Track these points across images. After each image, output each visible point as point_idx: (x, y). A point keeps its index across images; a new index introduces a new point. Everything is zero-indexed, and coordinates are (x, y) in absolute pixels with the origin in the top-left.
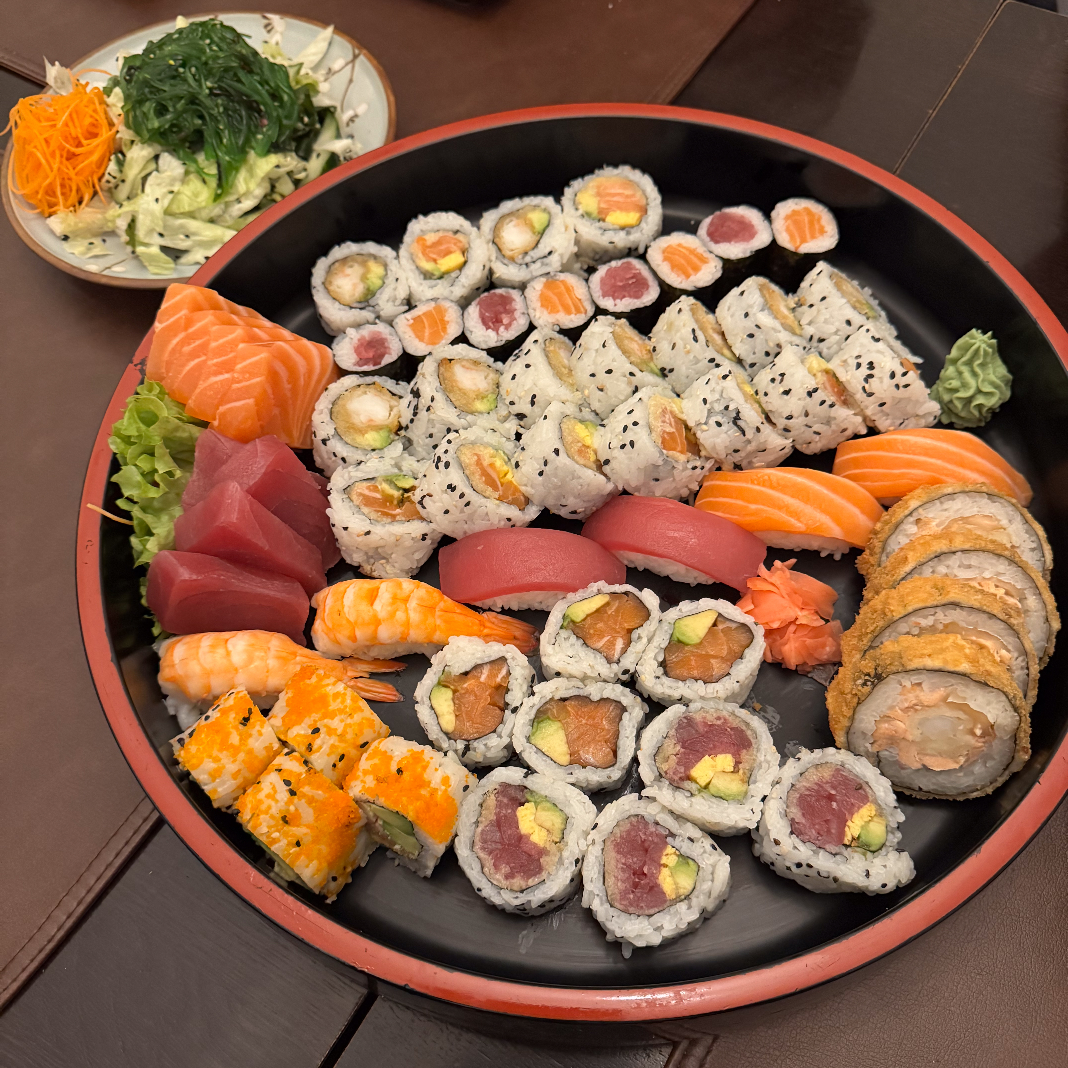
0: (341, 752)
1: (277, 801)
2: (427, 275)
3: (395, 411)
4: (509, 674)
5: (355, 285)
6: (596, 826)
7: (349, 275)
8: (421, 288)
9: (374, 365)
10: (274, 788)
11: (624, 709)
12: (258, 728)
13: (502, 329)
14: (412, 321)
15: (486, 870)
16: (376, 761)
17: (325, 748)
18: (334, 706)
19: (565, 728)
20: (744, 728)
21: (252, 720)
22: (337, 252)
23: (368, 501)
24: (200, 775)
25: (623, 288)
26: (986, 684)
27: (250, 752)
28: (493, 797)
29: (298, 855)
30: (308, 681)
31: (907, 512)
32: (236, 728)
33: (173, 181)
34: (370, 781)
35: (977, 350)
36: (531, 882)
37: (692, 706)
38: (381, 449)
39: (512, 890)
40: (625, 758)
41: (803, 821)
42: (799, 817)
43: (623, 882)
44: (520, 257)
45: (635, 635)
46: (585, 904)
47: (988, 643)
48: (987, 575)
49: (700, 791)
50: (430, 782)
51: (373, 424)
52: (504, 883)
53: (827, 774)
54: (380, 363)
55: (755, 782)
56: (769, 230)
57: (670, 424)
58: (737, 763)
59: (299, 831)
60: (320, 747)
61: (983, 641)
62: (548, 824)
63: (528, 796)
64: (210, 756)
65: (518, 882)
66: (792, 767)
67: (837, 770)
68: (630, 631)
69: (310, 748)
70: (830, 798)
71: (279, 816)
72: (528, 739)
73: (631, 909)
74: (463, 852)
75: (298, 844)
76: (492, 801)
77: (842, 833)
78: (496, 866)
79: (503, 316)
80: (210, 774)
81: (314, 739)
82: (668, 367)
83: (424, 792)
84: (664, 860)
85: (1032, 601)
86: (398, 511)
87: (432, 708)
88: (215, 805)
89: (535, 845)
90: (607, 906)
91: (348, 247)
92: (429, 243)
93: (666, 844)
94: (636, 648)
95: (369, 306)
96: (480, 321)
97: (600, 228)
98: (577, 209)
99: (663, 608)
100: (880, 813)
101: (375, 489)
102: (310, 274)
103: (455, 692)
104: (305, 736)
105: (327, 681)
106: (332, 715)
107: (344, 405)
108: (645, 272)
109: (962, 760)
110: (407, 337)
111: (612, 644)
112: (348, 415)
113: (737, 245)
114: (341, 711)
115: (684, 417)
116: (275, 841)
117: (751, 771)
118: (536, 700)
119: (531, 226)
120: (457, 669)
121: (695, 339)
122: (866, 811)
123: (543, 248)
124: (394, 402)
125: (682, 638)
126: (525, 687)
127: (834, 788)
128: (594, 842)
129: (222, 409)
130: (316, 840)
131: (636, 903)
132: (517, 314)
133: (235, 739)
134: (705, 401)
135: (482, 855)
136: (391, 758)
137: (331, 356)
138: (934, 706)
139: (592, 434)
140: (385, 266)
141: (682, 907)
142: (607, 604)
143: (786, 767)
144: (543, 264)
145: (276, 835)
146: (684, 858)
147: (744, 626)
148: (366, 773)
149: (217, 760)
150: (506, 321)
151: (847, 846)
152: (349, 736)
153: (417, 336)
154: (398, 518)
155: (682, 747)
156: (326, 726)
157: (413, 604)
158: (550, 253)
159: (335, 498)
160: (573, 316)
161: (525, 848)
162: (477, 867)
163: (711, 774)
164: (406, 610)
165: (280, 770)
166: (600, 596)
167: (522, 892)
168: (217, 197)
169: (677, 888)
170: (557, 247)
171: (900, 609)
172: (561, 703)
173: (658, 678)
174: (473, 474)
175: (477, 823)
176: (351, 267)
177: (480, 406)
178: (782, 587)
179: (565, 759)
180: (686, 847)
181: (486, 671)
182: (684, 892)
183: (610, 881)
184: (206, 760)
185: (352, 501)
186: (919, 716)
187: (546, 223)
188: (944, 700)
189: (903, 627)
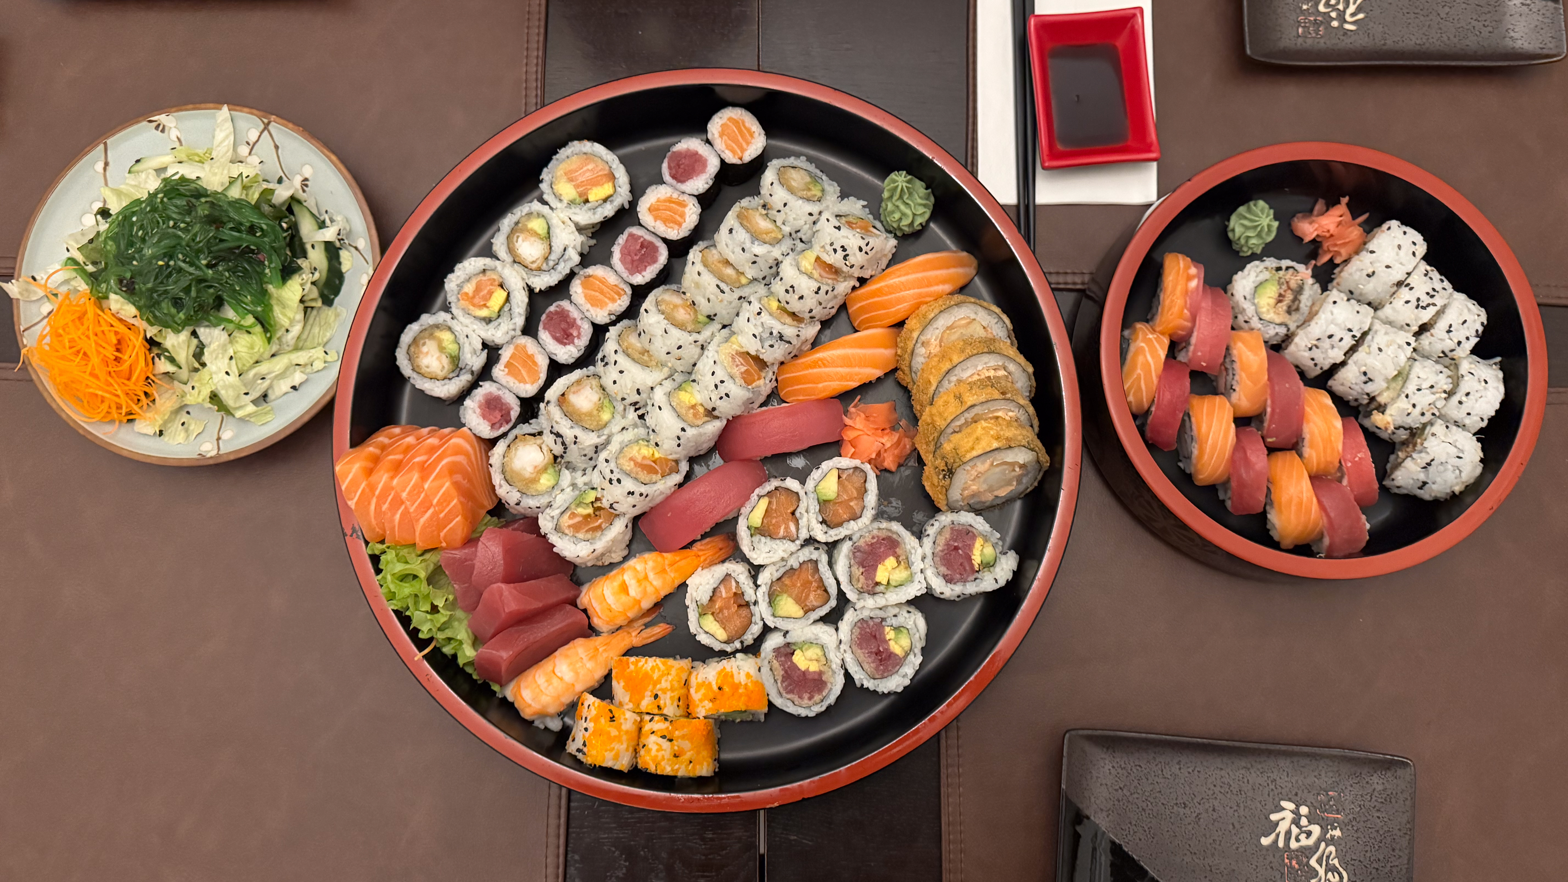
0: (677, 697)
1: (665, 750)
2: (488, 321)
3: (544, 447)
4: (737, 583)
5: (438, 359)
6: (841, 641)
7: (427, 353)
8: (489, 333)
9: (507, 423)
10: (658, 744)
11: (816, 562)
12: (622, 717)
13: (576, 341)
14: (506, 370)
15: (796, 703)
16: (703, 691)
17: (668, 702)
18: (655, 676)
19: (790, 596)
20: (890, 534)
21: (616, 716)
22: (406, 337)
23: (576, 528)
24: (608, 764)
25: (641, 260)
26: (1010, 447)
27: (627, 732)
28: (775, 661)
29: (694, 767)
30: (628, 670)
31: (914, 342)
32: (610, 726)
33: (224, 348)
34: (708, 705)
35: (902, 189)
36: (824, 694)
37: (855, 538)
38: (557, 484)
39: (817, 704)
40: (833, 591)
41: (949, 572)
42: (947, 572)
43: (873, 662)
44: (545, 265)
45: (797, 514)
46: (858, 684)
47: (1000, 414)
48: (980, 368)
49: (887, 589)
50: (740, 683)
51: (539, 468)
52: (811, 703)
53: (947, 534)
54: (511, 420)
55: (913, 563)
56: (714, 152)
57: (742, 364)
58: (898, 558)
59: (688, 755)
60: (665, 704)
61: (996, 414)
62: (815, 657)
63: (794, 647)
64: (606, 751)
65: (817, 698)
66: (927, 542)
67: (952, 529)
68: (793, 513)
69: (659, 707)
70: (956, 548)
71: (672, 757)
72: (774, 615)
73: (885, 674)
74: (778, 702)
75: (691, 762)
76: (776, 664)
77: (972, 565)
78: (801, 697)
79: (571, 331)
80: (613, 759)
81: (659, 702)
82: (712, 314)
83: (741, 691)
84: (888, 637)
85: (1012, 367)
86: (600, 521)
87: (707, 633)
88: (626, 771)
89: (815, 672)
90: (872, 681)
91: (411, 329)
92: (471, 294)
93: (883, 627)
94: (803, 522)
95: (461, 369)
96: (556, 343)
97: (590, 209)
98: (561, 200)
99: (803, 482)
100: (986, 539)
101: (573, 515)
102: (397, 368)
103: (713, 614)
104: (653, 703)
105: (641, 664)
106: (659, 681)
107: (511, 469)
108: (649, 237)
109: (1015, 483)
110: (512, 385)
111: (787, 528)
112: (518, 474)
113: (699, 178)
114: (662, 676)
115: (745, 350)
116: (677, 770)
117: (907, 558)
118: (763, 589)
119: (535, 234)
120: (705, 599)
121: (723, 292)
122: (979, 543)
123: (558, 249)
124: (538, 440)
125: (825, 498)
126: (752, 585)
127: (955, 541)
128: (845, 651)
129: (442, 534)
130: (698, 753)
131: (886, 670)
132: (579, 322)
133: (614, 732)
134: (754, 335)
135: (789, 696)
136: (710, 683)
137: (469, 431)
138: (989, 470)
139: (691, 393)
140: (450, 329)
141: (911, 656)
142: (770, 503)
143: (924, 545)
144: (565, 261)
145: (677, 766)
146: (897, 629)
147: (856, 468)
148: (701, 701)
149: (612, 750)
150: (575, 333)
151: (978, 572)
152: (676, 685)
153: (520, 382)
154: (603, 526)
155: (863, 567)
156: (659, 690)
157: (651, 576)
158: (565, 250)
159: (553, 538)
160: (619, 302)
161: (810, 677)
162: (790, 704)
163: (887, 574)
164: (651, 583)
165: (653, 732)
166: (761, 500)
167: (822, 701)
168: (269, 340)
169: (903, 648)
170: (567, 243)
171: (943, 422)
172: (780, 583)
173: (826, 533)
174: (637, 473)
175: (776, 681)
176: (424, 344)
177: (606, 416)
178: (865, 430)
179: (801, 613)
180: (895, 622)
181: (722, 589)
182: (907, 648)
183: (866, 666)
184: (606, 754)
185: (566, 534)
186: (982, 480)
187: (546, 227)
188: (992, 464)
189: (950, 430)
